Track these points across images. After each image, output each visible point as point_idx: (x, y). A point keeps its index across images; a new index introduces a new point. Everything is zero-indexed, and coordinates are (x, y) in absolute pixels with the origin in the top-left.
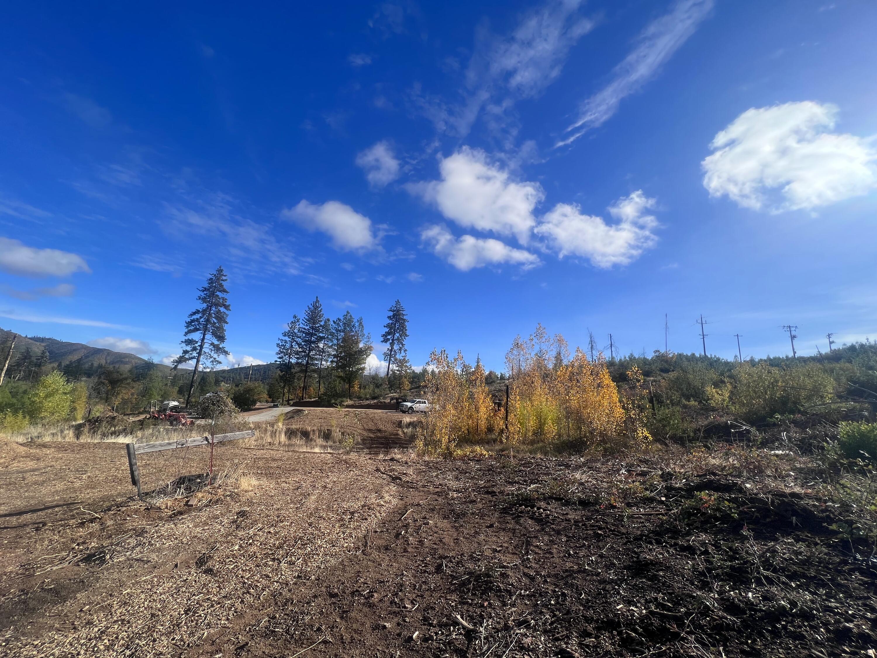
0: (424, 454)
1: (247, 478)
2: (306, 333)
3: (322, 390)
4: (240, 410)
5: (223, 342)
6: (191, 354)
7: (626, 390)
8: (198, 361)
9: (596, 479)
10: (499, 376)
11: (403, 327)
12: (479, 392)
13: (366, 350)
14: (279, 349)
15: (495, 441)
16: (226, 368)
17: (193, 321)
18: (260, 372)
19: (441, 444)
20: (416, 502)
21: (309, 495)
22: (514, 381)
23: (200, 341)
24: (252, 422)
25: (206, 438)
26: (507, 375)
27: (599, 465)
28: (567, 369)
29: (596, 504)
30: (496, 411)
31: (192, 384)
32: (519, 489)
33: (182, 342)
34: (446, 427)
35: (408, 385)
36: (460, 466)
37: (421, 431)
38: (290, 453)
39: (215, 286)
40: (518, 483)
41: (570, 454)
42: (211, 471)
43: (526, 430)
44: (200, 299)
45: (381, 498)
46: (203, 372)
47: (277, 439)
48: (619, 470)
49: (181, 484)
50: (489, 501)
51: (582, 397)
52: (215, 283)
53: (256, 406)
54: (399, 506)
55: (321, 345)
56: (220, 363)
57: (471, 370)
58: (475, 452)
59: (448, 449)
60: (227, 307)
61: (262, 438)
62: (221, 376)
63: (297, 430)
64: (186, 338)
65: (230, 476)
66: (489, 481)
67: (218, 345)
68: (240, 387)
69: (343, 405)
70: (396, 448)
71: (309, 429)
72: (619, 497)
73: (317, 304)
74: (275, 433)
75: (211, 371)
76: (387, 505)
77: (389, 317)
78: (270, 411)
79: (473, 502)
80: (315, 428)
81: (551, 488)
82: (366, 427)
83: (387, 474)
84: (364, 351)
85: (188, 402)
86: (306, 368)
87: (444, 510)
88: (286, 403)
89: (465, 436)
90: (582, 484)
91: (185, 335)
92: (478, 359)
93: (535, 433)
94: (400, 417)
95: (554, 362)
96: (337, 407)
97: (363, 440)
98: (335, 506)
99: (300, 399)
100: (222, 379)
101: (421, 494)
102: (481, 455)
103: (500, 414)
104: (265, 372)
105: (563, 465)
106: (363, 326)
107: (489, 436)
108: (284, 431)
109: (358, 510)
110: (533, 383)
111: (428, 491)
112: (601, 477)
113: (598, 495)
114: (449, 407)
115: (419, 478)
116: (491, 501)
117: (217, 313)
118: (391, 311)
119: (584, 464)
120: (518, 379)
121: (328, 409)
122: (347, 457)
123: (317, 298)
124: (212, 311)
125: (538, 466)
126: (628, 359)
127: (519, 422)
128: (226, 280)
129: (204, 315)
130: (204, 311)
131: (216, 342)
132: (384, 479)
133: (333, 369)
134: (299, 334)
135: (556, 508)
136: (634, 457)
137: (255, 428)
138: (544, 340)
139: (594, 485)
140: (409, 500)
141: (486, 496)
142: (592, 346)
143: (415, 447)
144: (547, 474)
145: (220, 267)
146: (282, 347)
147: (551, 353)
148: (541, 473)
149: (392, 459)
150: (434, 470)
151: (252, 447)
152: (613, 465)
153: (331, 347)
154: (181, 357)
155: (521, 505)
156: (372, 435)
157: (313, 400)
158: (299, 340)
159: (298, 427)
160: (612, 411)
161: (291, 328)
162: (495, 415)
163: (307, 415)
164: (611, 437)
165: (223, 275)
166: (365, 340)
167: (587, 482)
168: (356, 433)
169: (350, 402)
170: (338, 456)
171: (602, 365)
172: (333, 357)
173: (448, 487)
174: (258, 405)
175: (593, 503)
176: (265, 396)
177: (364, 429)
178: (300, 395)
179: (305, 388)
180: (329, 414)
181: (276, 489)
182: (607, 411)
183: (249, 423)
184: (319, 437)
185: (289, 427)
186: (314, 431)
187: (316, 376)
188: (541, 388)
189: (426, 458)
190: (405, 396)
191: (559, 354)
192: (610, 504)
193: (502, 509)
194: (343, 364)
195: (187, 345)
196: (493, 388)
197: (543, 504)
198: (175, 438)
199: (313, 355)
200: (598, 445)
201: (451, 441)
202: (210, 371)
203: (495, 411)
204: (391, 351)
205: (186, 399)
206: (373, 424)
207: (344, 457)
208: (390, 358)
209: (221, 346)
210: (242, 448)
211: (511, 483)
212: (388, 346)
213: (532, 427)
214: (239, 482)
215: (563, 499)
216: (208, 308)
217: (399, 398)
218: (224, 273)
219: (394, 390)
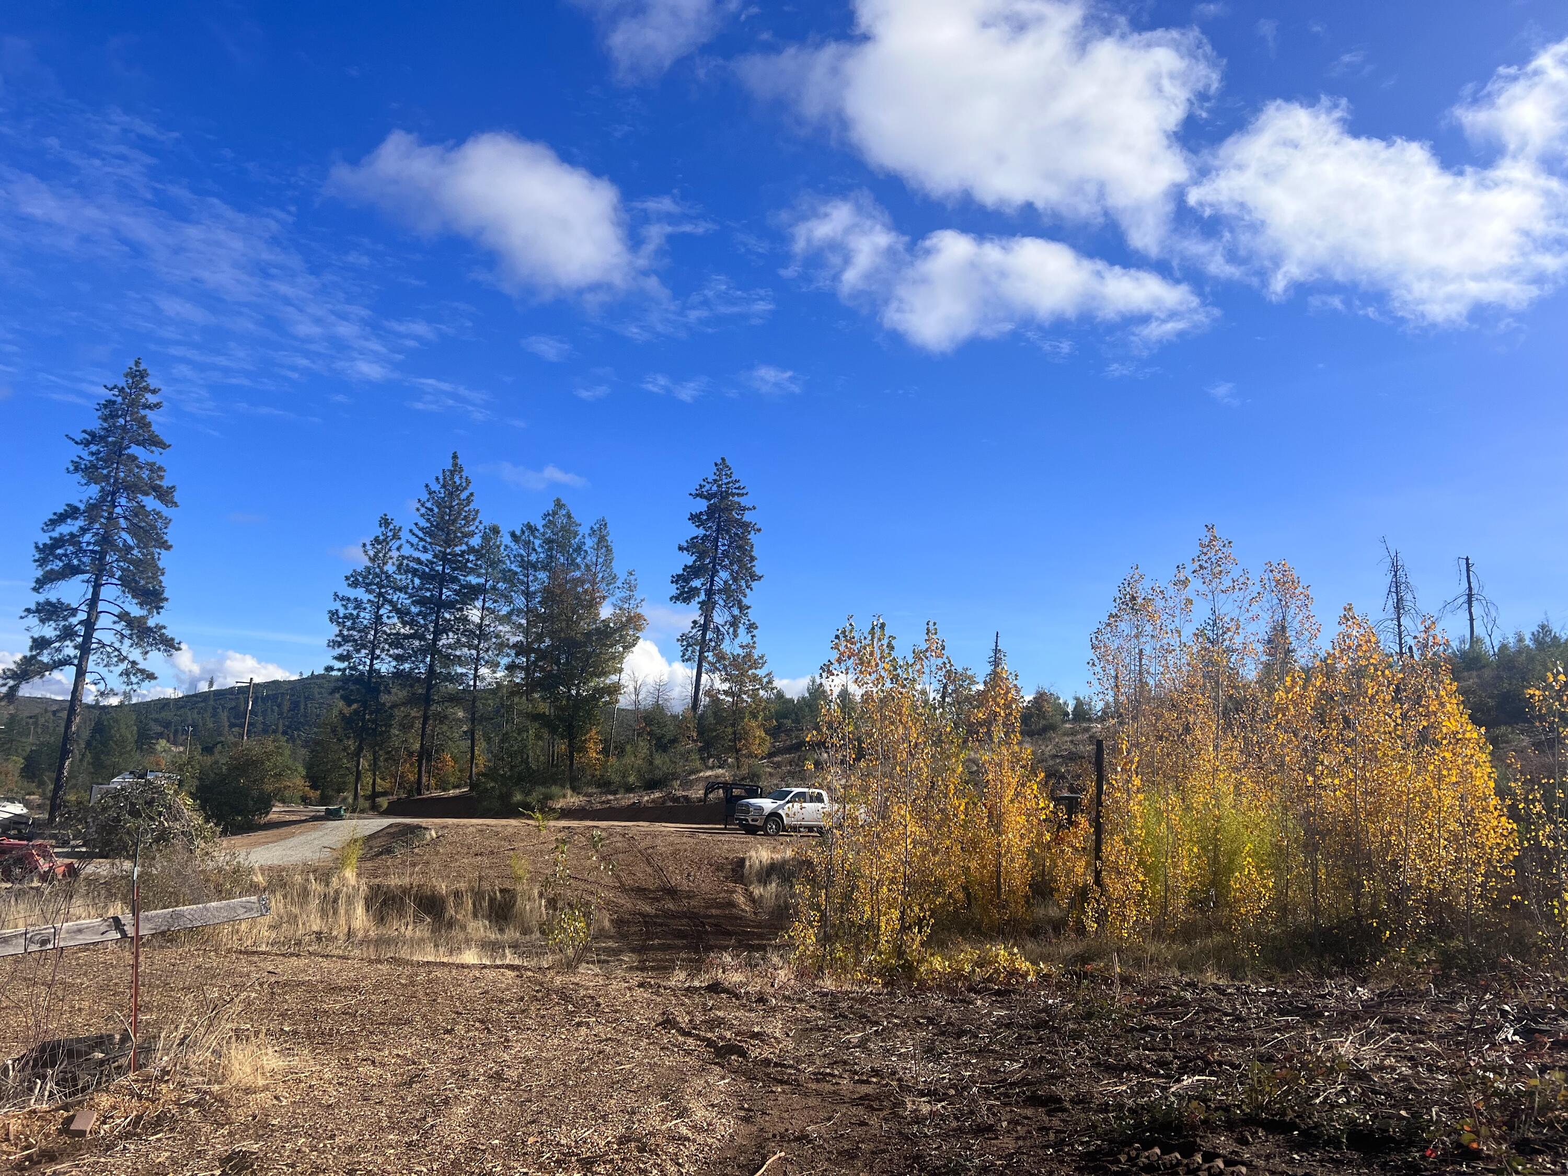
0: (821, 969)
1: (250, 1048)
2: (423, 576)
3: (482, 762)
4: (219, 829)
5: (159, 608)
6: (58, 650)
7: (1521, 751)
8: (81, 674)
9: (1411, 1059)
10: (1070, 709)
11: (740, 547)
12: (1000, 765)
13: (624, 626)
14: (336, 629)
15: (1058, 926)
16: (171, 693)
17: (58, 542)
18: (279, 706)
19: (877, 935)
20: (794, 1128)
21: (446, 1102)
22: (1121, 723)
23: (84, 607)
24: (261, 868)
25: (116, 920)
26: (1099, 706)
27: (1421, 1012)
28: (1307, 680)
29: (1411, 1144)
30: (1060, 826)
31: (64, 745)
32: (1142, 1090)
33: (28, 610)
34: (893, 881)
35: (763, 740)
36: (940, 1012)
37: (808, 893)
38: (384, 968)
39: (124, 428)
40: (1137, 1069)
41: (1322, 974)
42: (136, 1024)
43: (1166, 890)
44: (77, 469)
45: (678, 1116)
46: (96, 706)
47: (342, 921)
48: (1491, 1030)
49: (45, 1066)
50: (1040, 1129)
51: (1365, 780)
52: (124, 416)
53: (272, 817)
54: (738, 1140)
55: (474, 615)
56: (151, 676)
57: (974, 688)
58: (990, 963)
59: (899, 952)
60: (165, 495)
61: (293, 919)
62: (156, 720)
63: (404, 892)
64: (41, 598)
65: (195, 1043)
66: (1037, 1062)
67: (141, 620)
68: (217, 756)
69: (553, 810)
70: (725, 948)
71: (443, 887)
72: (1490, 1122)
73: (457, 479)
74: (335, 901)
75: (122, 702)
76: (700, 1139)
77: (694, 518)
78: (315, 829)
79: (982, 1130)
80: (462, 886)
81: (1253, 1089)
82: (629, 882)
83: (698, 1037)
84: (615, 631)
85: (55, 805)
86: (428, 690)
87: (887, 1156)
88: (367, 804)
89: (956, 910)
90: (1361, 1076)
91: (35, 590)
92: (997, 651)
93: (1197, 902)
94: (737, 846)
95: (1264, 658)
96: (530, 818)
97: (619, 923)
98: (531, 1140)
99: (410, 792)
100: (159, 729)
101: (812, 1101)
102: (1013, 973)
103: (1076, 837)
104: (295, 706)
105: (1296, 1011)
106: (609, 550)
107: (1040, 912)
108: (362, 894)
109: (606, 1153)
110: (1187, 729)
111: (834, 1092)
112: (1428, 1052)
113: (1416, 1116)
114: (901, 812)
115: (802, 1052)
116: (1047, 1129)
117: (136, 515)
118: (701, 495)
119: (1370, 1009)
120: (1135, 718)
121: (504, 822)
122: (566, 979)
123: (455, 457)
124: (118, 510)
125: (1206, 1011)
126: (1532, 645)
127: (1141, 863)
128: (158, 405)
129: (92, 520)
130: (92, 510)
131: (136, 611)
132: (689, 1053)
133: (515, 690)
134: (402, 579)
135: (1268, 1157)
136: (1548, 985)
137: (270, 888)
138: (1227, 583)
139: (1404, 1078)
140: (773, 1123)
141: (1029, 1112)
142: (1400, 600)
143: (790, 946)
144: (1239, 1041)
145: (137, 363)
146: (349, 624)
147: (1252, 627)
148: (1218, 1038)
149: (715, 988)
150: (854, 1024)
151: (263, 948)
152: (1474, 1010)
153: (507, 619)
154: (27, 661)
155: (1147, 1145)
156: (648, 909)
157: (452, 793)
158: (402, 599)
159: (406, 881)
160: (1470, 825)
161: (372, 560)
162: (1058, 840)
163: (435, 842)
164: (1466, 914)
165: (146, 389)
166: (619, 594)
167: (1380, 1068)
168: (593, 899)
169: (572, 800)
170: (539, 976)
171: (1435, 667)
172: (513, 653)
173: (900, 1080)
174: (277, 812)
175: (1398, 1143)
176: (298, 782)
177: (623, 888)
178: (412, 777)
179: (425, 754)
180: (505, 839)
181: (340, 1084)
182: (1453, 826)
183: (251, 870)
184: (475, 916)
185: (377, 881)
186: (457, 894)
187: (461, 714)
188: (1216, 747)
189: (828, 984)
190: (754, 776)
191: (1280, 629)
192: (1459, 1145)
193: (1083, 1156)
194: (549, 675)
195: (42, 621)
196: (1049, 749)
197: (1223, 1142)
198: (21, 923)
199: (449, 646)
200: (1423, 941)
201: (910, 928)
202: (121, 705)
203: (1060, 828)
204: (705, 628)
205: (49, 795)
206: (649, 870)
207: (558, 980)
208: (701, 652)
209: (151, 623)
210: (229, 951)
211: (1116, 1071)
212: (691, 613)
213: (1186, 880)
214: (224, 1061)
215: (1293, 1126)
216: (102, 499)
217: (734, 785)
218: (152, 382)
219: (719, 758)
